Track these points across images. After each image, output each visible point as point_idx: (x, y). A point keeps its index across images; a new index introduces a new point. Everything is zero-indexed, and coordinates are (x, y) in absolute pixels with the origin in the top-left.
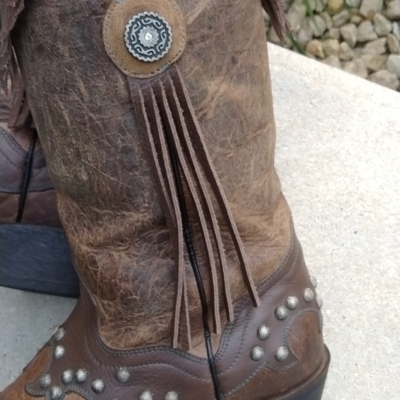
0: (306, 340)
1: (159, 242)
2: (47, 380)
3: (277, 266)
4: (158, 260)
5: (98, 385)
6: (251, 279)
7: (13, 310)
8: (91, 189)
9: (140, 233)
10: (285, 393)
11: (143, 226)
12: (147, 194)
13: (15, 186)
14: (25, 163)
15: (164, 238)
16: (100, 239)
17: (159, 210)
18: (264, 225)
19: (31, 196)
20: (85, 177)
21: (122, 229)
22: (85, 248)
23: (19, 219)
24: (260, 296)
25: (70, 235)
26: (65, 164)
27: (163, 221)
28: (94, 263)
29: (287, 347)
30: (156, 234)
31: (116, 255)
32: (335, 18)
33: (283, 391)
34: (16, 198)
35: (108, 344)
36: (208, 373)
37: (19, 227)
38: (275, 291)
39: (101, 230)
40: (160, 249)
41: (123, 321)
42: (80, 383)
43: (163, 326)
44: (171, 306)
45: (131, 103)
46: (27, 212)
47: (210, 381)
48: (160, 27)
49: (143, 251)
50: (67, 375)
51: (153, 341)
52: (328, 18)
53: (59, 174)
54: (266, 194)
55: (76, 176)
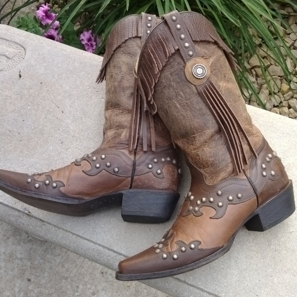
5: (212, 199)
9: (211, 138)
10: (280, 191)
15: (220, 138)
16: (198, 145)
22: (193, 152)
24: (258, 154)
29: (274, 171)
33: (278, 190)
35: (210, 185)
36: (249, 184)
39: (197, 142)
42: (204, 202)
50: (199, 202)
51: (226, 177)
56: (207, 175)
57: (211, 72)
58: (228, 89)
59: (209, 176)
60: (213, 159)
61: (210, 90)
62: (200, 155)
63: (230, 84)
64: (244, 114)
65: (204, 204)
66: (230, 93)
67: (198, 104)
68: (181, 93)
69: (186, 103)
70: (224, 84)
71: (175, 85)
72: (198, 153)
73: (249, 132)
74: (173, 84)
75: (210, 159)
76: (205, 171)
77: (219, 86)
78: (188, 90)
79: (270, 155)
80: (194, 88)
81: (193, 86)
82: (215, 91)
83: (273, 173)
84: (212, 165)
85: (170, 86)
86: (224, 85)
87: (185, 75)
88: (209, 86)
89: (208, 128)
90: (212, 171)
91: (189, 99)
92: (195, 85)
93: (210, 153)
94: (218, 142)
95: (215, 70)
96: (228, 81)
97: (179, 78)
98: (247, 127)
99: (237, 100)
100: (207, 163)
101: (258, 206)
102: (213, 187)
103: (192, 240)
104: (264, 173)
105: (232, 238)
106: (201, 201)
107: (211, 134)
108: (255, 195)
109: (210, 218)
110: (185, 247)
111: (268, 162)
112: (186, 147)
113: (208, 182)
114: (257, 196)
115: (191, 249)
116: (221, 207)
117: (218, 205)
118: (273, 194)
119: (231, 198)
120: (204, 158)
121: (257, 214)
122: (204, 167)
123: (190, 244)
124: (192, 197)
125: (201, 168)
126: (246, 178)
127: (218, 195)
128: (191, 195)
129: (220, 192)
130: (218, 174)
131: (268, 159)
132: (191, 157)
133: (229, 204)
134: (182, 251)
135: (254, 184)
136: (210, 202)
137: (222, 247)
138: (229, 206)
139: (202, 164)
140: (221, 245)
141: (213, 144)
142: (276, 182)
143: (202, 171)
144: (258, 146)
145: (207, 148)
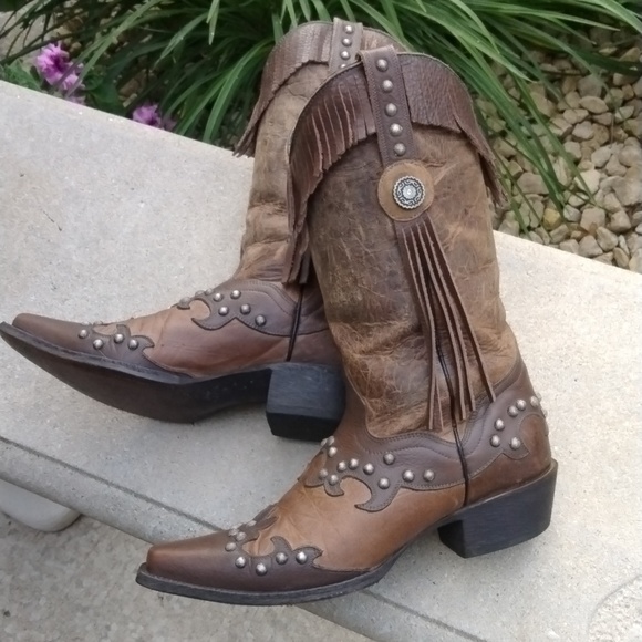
0: (535, 438)
1: (416, 347)
2: (324, 472)
3: (507, 373)
4: (415, 362)
5: (369, 467)
6: (487, 376)
7: (268, 459)
8: (365, 306)
9: (402, 338)
10: (521, 484)
11: (404, 332)
12: (407, 306)
13: (287, 330)
14: (295, 311)
15: (419, 344)
16: (371, 346)
17: (416, 319)
18: (495, 337)
19: (299, 339)
20: (360, 298)
21: (388, 335)
22: (357, 356)
23: (288, 359)
24: (497, 395)
25: (345, 349)
26: (344, 291)
27: (419, 329)
28: (365, 367)
29: (519, 438)
30: (414, 340)
31: (382, 358)
32: (552, 233)
33: (518, 481)
34: (287, 340)
35: (376, 436)
36: (457, 455)
37: (290, 364)
38: (507, 395)
39: (371, 339)
40: (416, 352)
41: (388, 414)
42: (353, 469)
43: (421, 414)
44: (426, 397)
45: (397, 240)
46: (296, 352)
47: (458, 461)
48: (417, 186)
49: (403, 354)
50: (342, 465)
51: (412, 428)
52: (545, 233)
53: (337, 301)
54: (495, 313)
55: (352, 299)
56: (374, 413)
57: (436, 198)
58: (464, 241)
59: (378, 416)
60: (393, 383)
61: (421, 238)
62: (370, 368)
63: (473, 230)
64: (486, 304)
65: (351, 473)
66: (468, 250)
67: (389, 260)
68: (360, 229)
69: (367, 253)
70: (460, 230)
71: (351, 209)
72: (368, 362)
73: (486, 343)
74: (348, 205)
75: (389, 382)
76: (371, 403)
77: (447, 232)
78: (375, 227)
79: (521, 403)
80: (390, 225)
81: (388, 220)
82: (431, 243)
83: (515, 442)
84: (390, 395)
85: (341, 207)
86: (458, 232)
87: (376, 191)
88: (423, 230)
89: (400, 318)
90: (385, 407)
91: (372, 246)
92: (392, 221)
93: (391, 369)
94: (413, 350)
95: (445, 195)
96: (471, 224)
97: (363, 196)
98: (487, 332)
99: (480, 268)
100: (379, 389)
101: (465, 504)
102: (381, 442)
103: (305, 543)
104: (496, 440)
105: (391, 558)
106: (349, 464)
107: (401, 330)
108: (463, 480)
109: (356, 506)
110: (286, 555)
111: (513, 416)
112: (345, 343)
113: (373, 429)
114: (467, 483)
115: (298, 561)
116: (384, 488)
117: (379, 484)
118: (505, 488)
119: (409, 474)
120: (376, 375)
121: (458, 519)
122: (372, 395)
123: (299, 550)
124: (333, 450)
125: (364, 394)
126: (454, 441)
127: (385, 461)
128: (333, 445)
129: (390, 457)
130: (396, 416)
131: (513, 410)
132: (351, 366)
133: (403, 487)
134: (277, 560)
135: (467, 457)
136: (366, 472)
137: (364, 573)
138: (402, 490)
139: (370, 388)
140: (362, 568)
141: (403, 352)
142: (519, 462)
143: (365, 401)
144: (500, 378)
145: (388, 357)
